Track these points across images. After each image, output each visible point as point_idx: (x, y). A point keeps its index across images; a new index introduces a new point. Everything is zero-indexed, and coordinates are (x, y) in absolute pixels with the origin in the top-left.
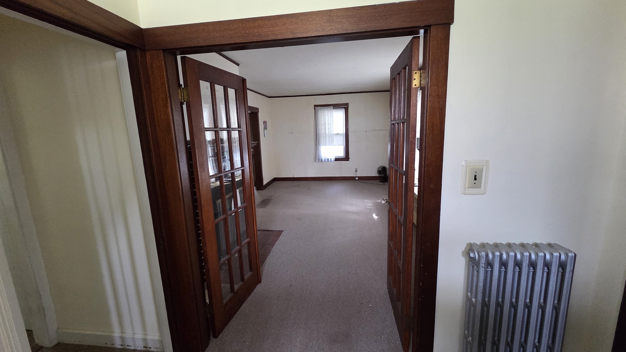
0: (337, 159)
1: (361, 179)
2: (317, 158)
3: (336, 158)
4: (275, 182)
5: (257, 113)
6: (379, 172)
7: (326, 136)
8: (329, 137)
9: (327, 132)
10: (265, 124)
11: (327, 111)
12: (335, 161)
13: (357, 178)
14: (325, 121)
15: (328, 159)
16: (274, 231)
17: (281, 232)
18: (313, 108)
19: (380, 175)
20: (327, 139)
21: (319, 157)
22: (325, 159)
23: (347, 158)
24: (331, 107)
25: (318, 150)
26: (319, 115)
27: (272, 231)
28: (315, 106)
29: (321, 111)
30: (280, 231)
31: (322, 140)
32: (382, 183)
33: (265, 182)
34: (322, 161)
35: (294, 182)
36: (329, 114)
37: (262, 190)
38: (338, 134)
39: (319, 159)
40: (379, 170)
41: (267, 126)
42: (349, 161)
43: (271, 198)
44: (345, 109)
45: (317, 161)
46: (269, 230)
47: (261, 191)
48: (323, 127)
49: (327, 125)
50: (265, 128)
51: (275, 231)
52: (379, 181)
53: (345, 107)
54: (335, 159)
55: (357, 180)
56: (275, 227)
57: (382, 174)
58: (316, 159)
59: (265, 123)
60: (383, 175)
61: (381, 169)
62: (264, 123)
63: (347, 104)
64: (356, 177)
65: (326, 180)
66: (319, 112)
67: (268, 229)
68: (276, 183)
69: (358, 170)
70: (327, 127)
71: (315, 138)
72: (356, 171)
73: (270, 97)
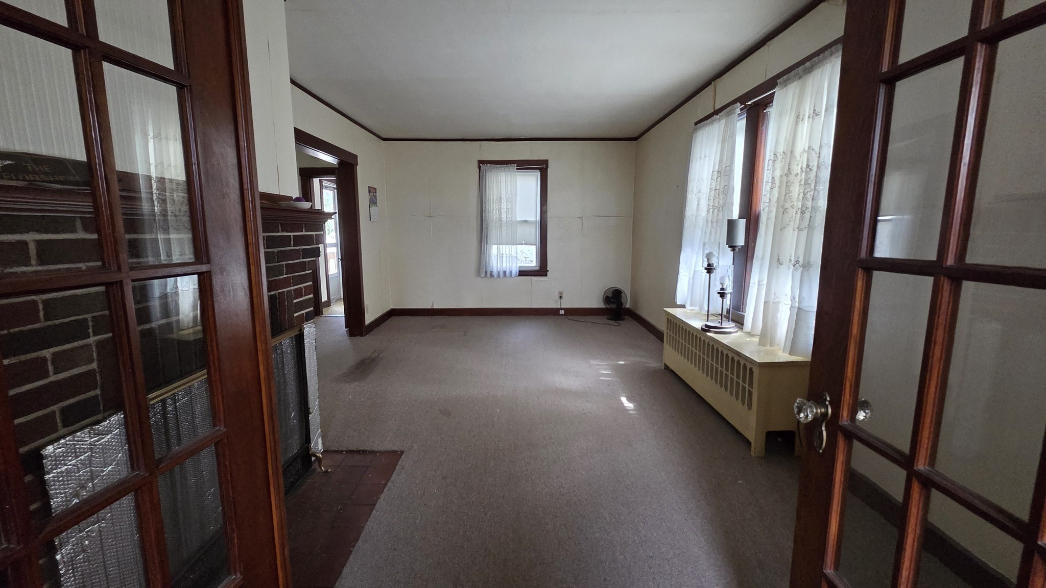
0: (523, 273)
1: (572, 313)
2: (482, 269)
3: (522, 269)
4: (392, 317)
5: (352, 165)
6: (607, 300)
7: (501, 226)
8: (507, 227)
9: (504, 216)
10: (372, 194)
11: (504, 174)
12: (519, 276)
13: (562, 312)
14: (500, 194)
15: (505, 272)
16: (378, 452)
17: (396, 455)
18: (476, 165)
19: (608, 306)
20: (503, 229)
21: (486, 267)
22: (499, 272)
23: (542, 271)
24: (513, 165)
25: (484, 253)
26: (487, 180)
27: (373, 452)
28: (481, 162)
29: (493, 173)
30: (394, 452)
31: (493, 233)
32: (613, 321)
33: (369, 318)
34: (492, 275)
35: (433, 317)
36: (509, 180)
37: (363, 336)
38: (526, 221)
39: (486, 272)
40: (607, 297)
41: (376, 199)
42: (547, 276)
43: (381, 355)
44: (541, 172)
45: (483, 275)
46: (364, 452)
47: (359, 339)
48: (496, 206)
49: (505, 203)
50: (373, 202)
51: (381, 453)
52: (607, 316)
53: (541, 167)
54: (519, 271)
55: (562, 315)
56: (382, 443)
57: (613, 303)
58: (479, 271)
59: (372, 190)
60: (613, 306)
61: (610, 295)
62: (370, 192)
63: (546, 162)
64: (561, 309)
65: (499, 315)
66: (487, 176)
67: (362, 449)
68: (394, 321)
69: (564, 296)
70: (504, 206)
71: (479, 228)
72: (561, 297)
73: (384, 139)
